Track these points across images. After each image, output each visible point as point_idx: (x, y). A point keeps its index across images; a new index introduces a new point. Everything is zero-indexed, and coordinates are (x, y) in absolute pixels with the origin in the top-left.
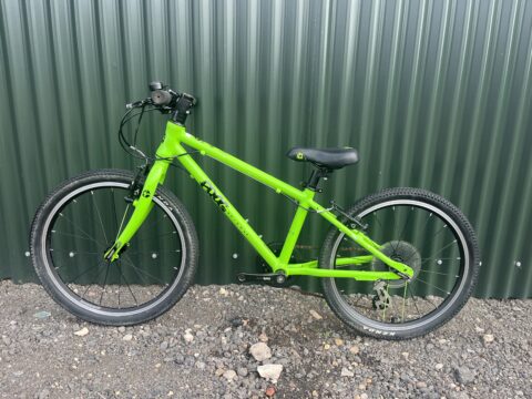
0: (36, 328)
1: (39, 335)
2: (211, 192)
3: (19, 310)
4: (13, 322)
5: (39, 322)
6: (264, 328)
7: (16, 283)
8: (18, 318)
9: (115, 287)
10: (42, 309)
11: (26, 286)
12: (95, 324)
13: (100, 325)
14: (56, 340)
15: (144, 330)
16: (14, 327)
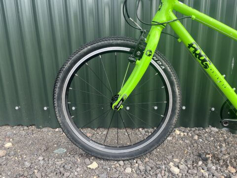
0: (59, 163)
1: (62, 169)
2: (198, 52)
3: (44, 148)
4: (41, 158)
5: (60, 157)
6: (228, 162)
7: (38, 128)
8: (44, 154)
9: (101, 129)
10: (59, 146)
11: (45, 130)
12: (100, 159)
13: (104, 159)
14: (76, 173)
15: (139, 164)
16: (42, 162)
